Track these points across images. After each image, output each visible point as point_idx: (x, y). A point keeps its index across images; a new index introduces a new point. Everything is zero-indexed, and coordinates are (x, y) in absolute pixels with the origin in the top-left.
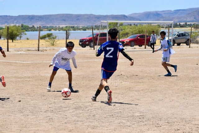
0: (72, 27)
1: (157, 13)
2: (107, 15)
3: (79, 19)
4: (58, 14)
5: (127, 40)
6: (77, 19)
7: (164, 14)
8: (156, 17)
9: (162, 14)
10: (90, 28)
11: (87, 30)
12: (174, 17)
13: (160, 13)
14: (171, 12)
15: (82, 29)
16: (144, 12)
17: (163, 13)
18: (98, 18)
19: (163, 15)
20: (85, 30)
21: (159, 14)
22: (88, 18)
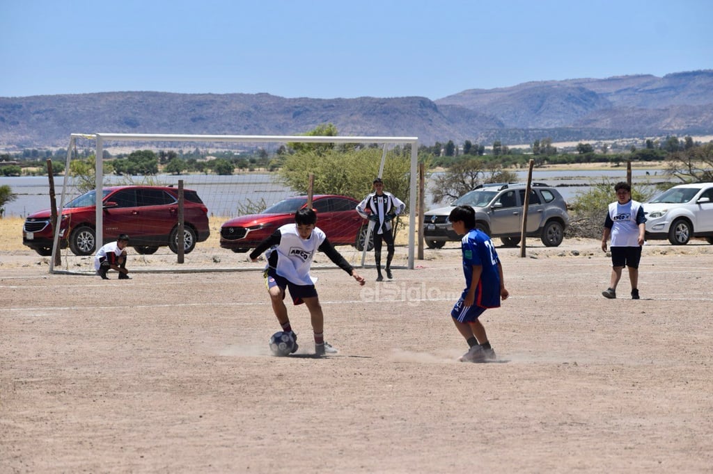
0: (163, 154)
1: (582, 89)
2: (339, 100)
3: (201, 119)
4: (101, 95)
5: (257, 219)
6: (194, 120)
7: (618, 92)
8: (580, 108)
9: (608, 94)
10: (253, 161)
11: (236, 170)
12: (666, 110)
13: (598, 89)
14: (655, 86)
15: (211, 165)
16: (521, 85)
17: (612, 89)
18: (296, 114)
19: (611, 99)
20: (225, 170)
21: (593, 94)
22: (249, 114)
